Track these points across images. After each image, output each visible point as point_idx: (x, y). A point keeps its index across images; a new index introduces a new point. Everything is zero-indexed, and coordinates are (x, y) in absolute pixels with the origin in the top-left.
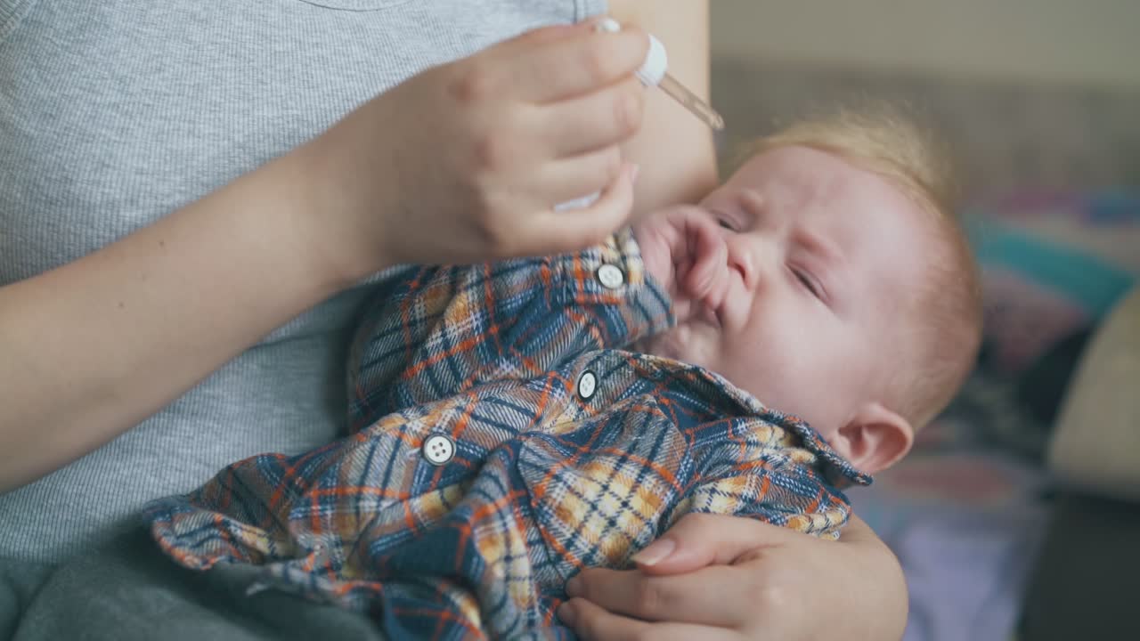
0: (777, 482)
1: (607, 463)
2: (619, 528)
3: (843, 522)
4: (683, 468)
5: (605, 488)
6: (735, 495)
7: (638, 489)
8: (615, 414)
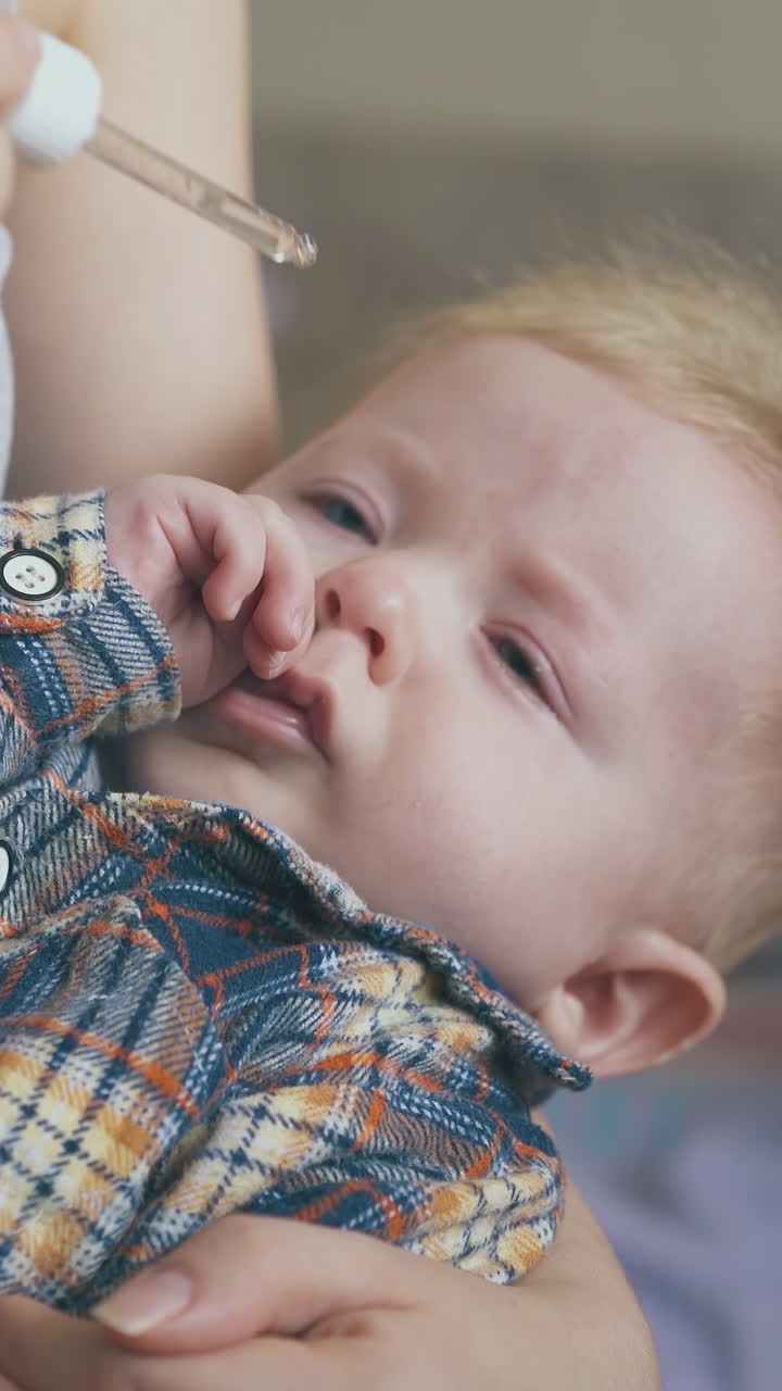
0: (403, 1107)
1: (32, 1052)
2: (60, 1199)
3: (548, 1191)
4: (199, 1063)
5: (29, 1111)
6: (308, 1126)
7: (101, 1115)
8: (51, 940)
